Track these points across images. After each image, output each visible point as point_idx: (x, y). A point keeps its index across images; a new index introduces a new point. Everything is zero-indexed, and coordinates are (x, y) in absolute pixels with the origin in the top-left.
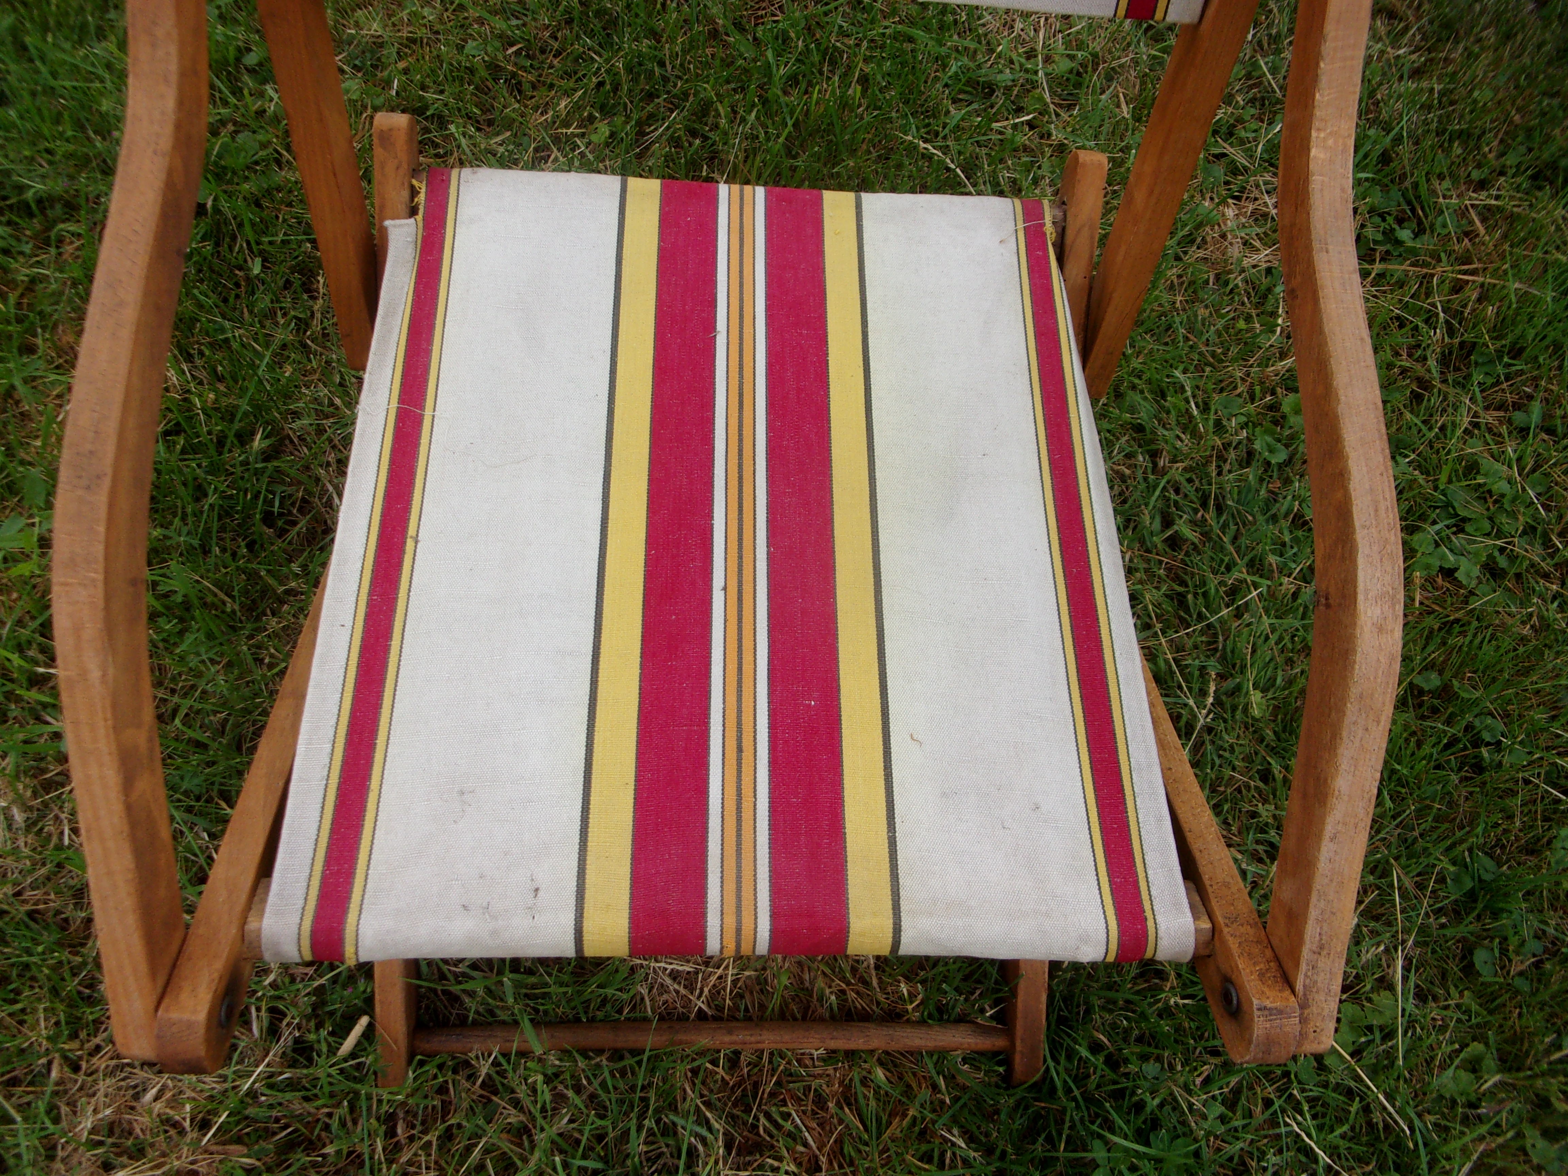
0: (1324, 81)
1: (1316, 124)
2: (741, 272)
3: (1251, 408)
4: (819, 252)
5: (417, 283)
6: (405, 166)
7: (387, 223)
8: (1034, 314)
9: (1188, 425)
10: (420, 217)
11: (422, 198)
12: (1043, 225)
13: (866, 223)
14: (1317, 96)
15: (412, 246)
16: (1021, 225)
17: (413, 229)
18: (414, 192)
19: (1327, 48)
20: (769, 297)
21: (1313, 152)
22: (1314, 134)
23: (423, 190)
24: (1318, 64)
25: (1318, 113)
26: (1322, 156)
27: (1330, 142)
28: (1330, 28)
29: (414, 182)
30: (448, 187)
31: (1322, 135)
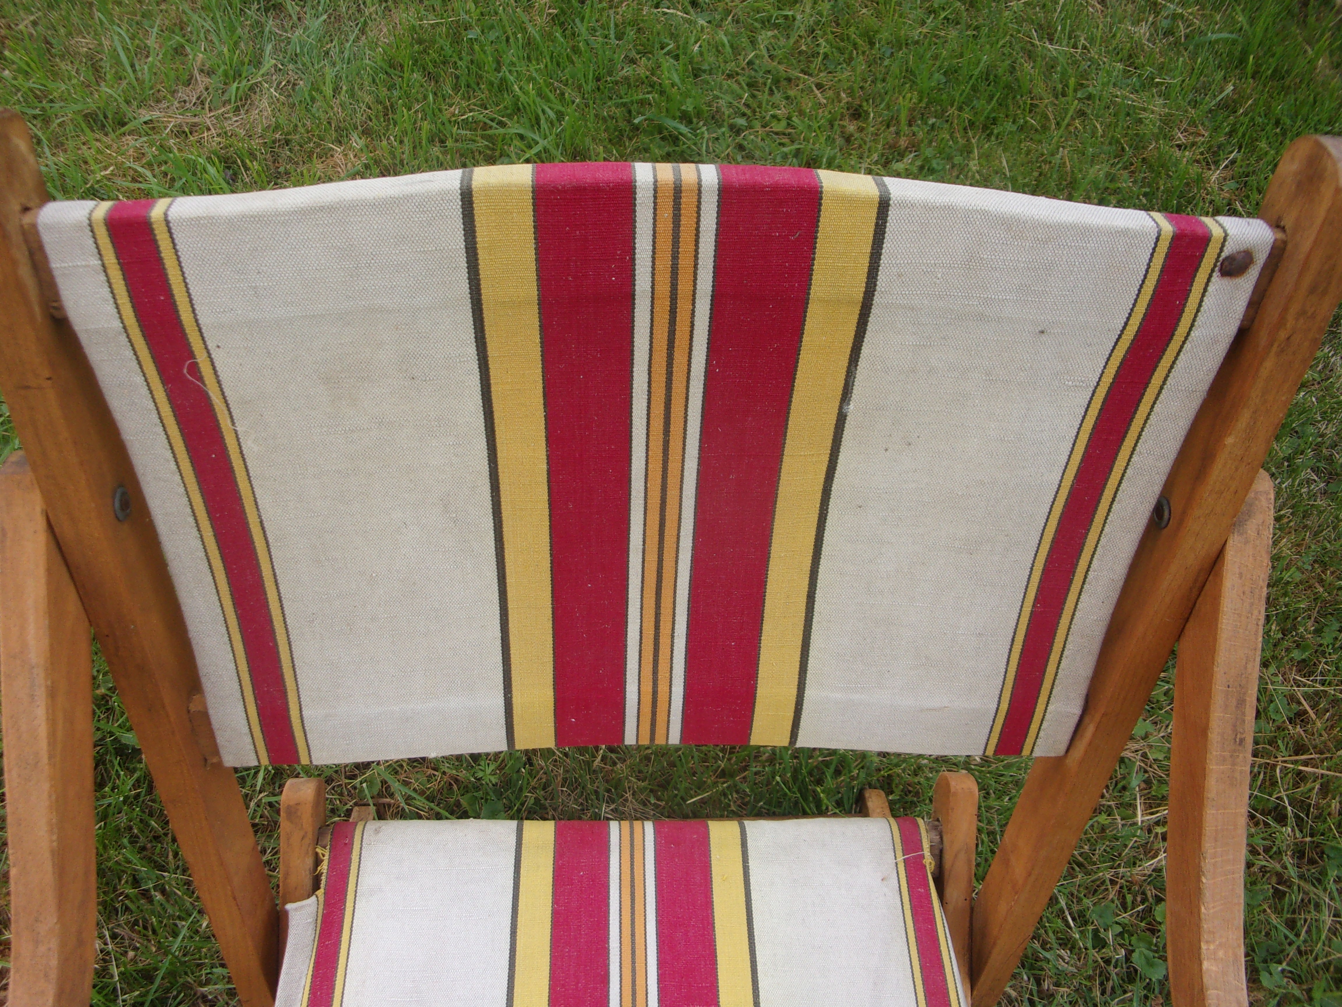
0: (1207, 894)
1: (1205, 936)
2: (633, 935)
3: (1125, 917)
4: (708, 904)
5: (314, 977)
6: (310, 835)
7: (289, 906)
8: (922, 968)
9: (1066, 942)
10: (320, 892)
11: (324, 867)
12: (922, 857)
13: (752, 863)
14: (1203, 909)
15: (312, 926)
16: (900, 858)
17: (314, 908)
18: (318, 862)
19: (1207, 865)
20: (661, 964)
21: (1205, 965)
22: (1204, 946)
23: (326, 858)
24: (1199, 880)
25: (1205, 926)
26: (1214, 968)
27: (1221, 954)
28: (1208, 846)
29: (319, 850)
30: (350, 852)
31: (1212, 947)
